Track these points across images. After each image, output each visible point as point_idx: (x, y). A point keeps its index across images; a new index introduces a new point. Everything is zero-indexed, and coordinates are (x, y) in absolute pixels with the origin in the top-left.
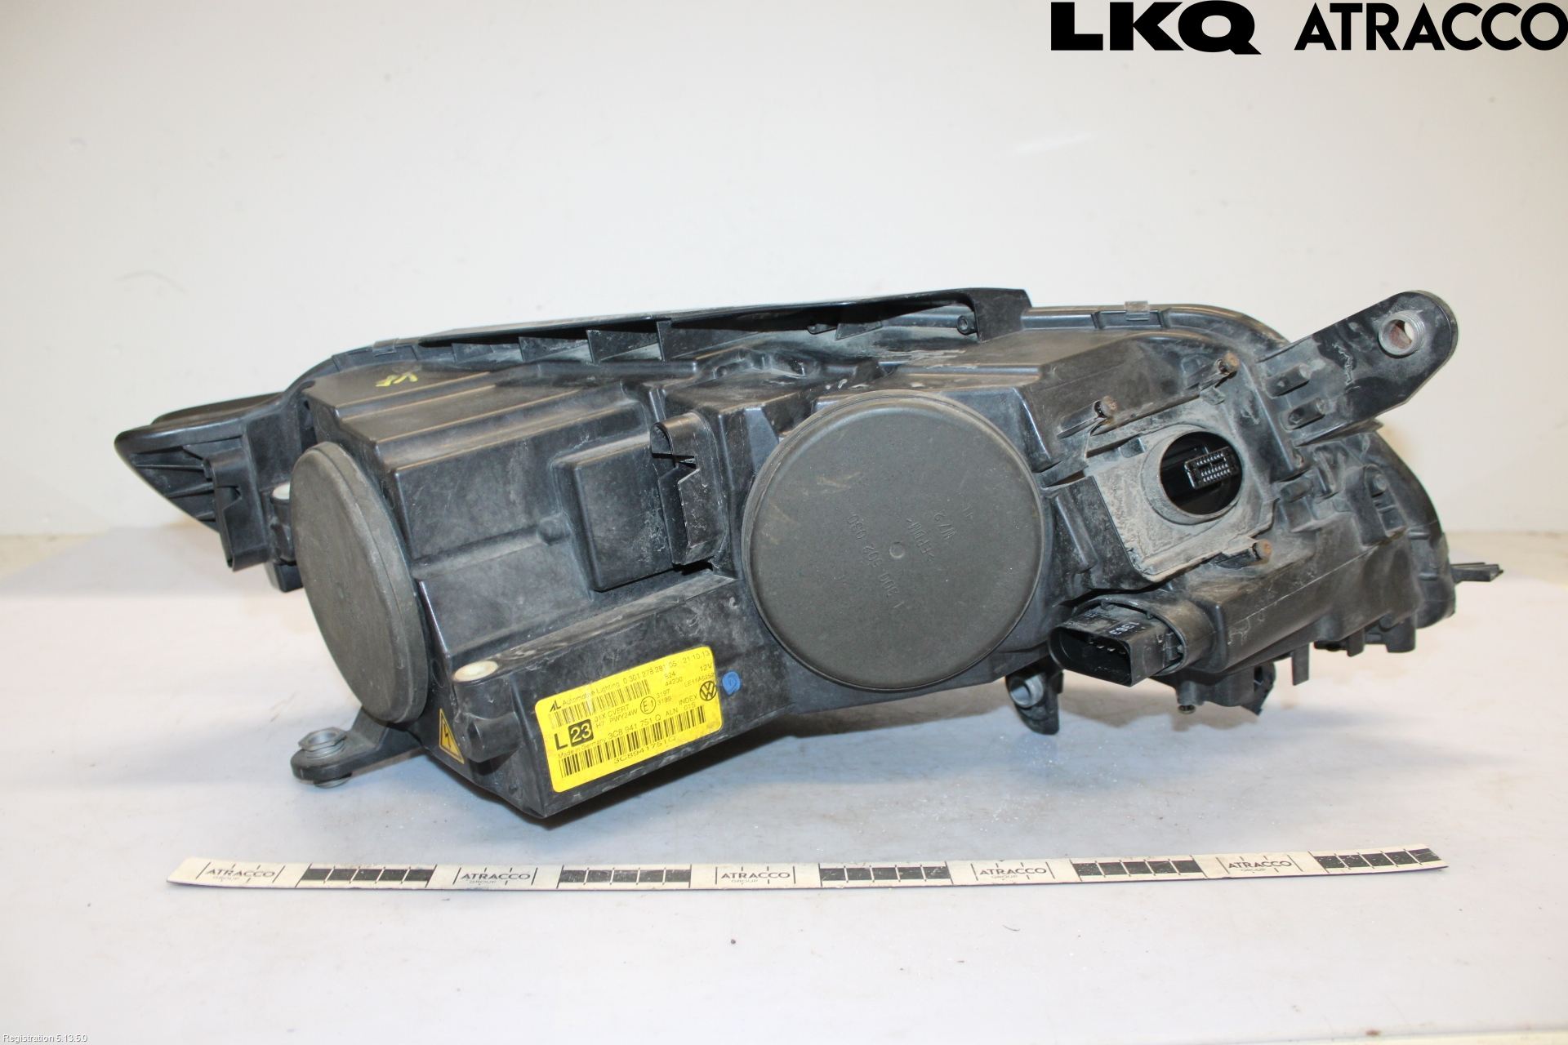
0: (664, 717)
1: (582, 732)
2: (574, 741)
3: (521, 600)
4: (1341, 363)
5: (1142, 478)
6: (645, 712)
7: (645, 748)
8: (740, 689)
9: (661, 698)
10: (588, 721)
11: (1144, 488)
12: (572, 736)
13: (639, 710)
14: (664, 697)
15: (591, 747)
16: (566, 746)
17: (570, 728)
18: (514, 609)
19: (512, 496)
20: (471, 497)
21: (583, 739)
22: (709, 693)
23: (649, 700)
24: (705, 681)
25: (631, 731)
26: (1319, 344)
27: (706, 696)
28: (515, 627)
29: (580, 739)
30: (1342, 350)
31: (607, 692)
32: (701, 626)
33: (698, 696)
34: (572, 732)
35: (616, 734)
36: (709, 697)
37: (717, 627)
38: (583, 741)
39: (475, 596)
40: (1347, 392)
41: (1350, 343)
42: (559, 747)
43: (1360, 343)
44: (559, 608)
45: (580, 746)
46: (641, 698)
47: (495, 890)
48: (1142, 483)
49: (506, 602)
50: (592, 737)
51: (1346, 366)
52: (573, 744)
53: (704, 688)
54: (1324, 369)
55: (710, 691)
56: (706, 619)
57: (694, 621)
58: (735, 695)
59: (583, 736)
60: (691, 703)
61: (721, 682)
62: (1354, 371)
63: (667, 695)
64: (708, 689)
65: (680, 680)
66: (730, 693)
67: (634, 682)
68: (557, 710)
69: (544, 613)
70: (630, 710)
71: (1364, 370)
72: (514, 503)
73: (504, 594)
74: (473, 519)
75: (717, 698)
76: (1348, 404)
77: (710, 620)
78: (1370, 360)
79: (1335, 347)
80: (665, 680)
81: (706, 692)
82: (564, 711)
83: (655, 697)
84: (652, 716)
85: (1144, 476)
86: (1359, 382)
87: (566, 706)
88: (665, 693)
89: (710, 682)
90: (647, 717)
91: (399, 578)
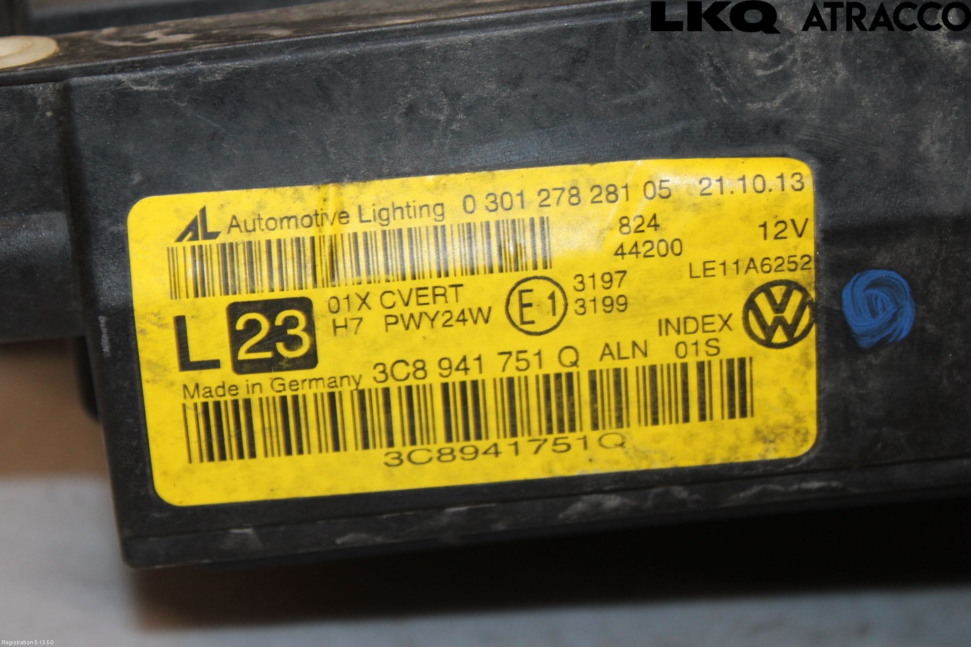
0: (590, 361)
1: (278, 334)
2: (242, 355)
6: (522, 326)
7: (505, 444)
8: (910, 339)
9: (588, 295)
10: (305, 304)
12: (237, 339)
13: (498, 313)
14: (601, 293)
15: (308, 392)
16: (214, 364)
17: (235, 311)
21: (278, 356)
22: (779, 321)
23: (541, 290)
24: (773, 277)
25: (457, 377)
27: (769, 331)
29: (268, 355)
31: (394, 225)
32: (801, 85)
33: (737, 321)
34: (240, 325)
35: (401, 371)
36: (779, 336)
37: (866, 101)
38: (275, 364)
42: (186, 364)
45: (263, 378)
46: (511, 278)
50: (310, 360)
52: (240, 367)
53: (762, 301)
55: (789, 315)
56: (827, 62)
57: (778, 58)
58: (884, 353)
59: (280, 347)
60: (701, 337)
61: (837, 295)
63: (615, 292)
64: (779, 308)
65: (674, 248)
66: (865, 343)
67: (501, 215)
68: (201, 242)
70: (463, 304)
75: (808, 346)
77: (841, 71)
80: (616, 238)
81: (769, 316)
82: (228, 251)
83: (569, 284)
84: (549, 345)
87: (237, 237)
88: (608, 279)
89: (791, 286)
90: (532, 344)
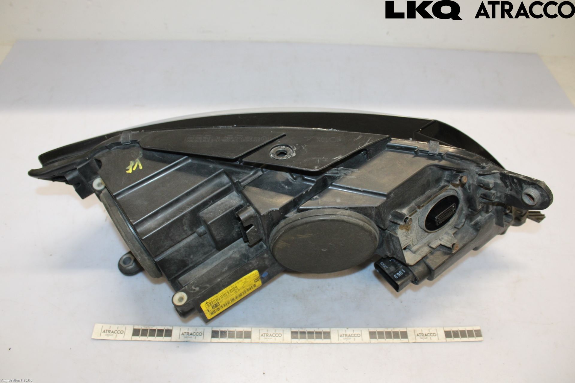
0: (242, 291)
1: (216, 305)
3: (192, 257)
4: (507, 187)
5: (419, 218)
7: (237, 300)
8: (268, 275)
10: (218, 303)
11: (418, 222)
13: (234, 294)
15: (219, 307)
16: (211, 310)
17: (212, 306)
18: (190, 260)
19: (185, 229)
20: (170, 235)
24: (256, 279)
25: (232, 299)
26: (501, 176)
28: (191, 265)
30: (508, 183)
31: (223, 294)
32: (255, 265)
33: (254, 282)
35: (227, 301)
37: (260, 263)
39: (176, 260)
40: (505, 195)
41: (512, 184)
42: (209, 311)
43: (515, 186)
44: (205, 255)
45: (216, 308)
47: (193, 342)
48: (418, 220)
49: (187, 259)
51: (508, 188)
52: (213, 309)
54: (500, 184)
57: (252, 265)
58: (266, 277)
60: (251, 285)
62: (511, 192)
66: (264, 277)
67: (232, 288)
68: (208, 304)
69: (200, 258)
71: (513, 193)
72: (186, 230)
73: (186, 257)
74: (172, 240)
76: (505, 198)
77: (258, 262)
78: (517, 192)
79: (506, 181)
85: (420, 217)
86: (510, 195)
87: (211, 302)
90: (237, 294)
91: (149, 264)
